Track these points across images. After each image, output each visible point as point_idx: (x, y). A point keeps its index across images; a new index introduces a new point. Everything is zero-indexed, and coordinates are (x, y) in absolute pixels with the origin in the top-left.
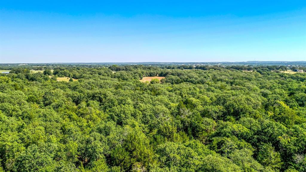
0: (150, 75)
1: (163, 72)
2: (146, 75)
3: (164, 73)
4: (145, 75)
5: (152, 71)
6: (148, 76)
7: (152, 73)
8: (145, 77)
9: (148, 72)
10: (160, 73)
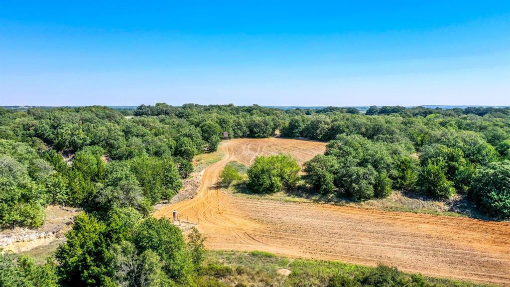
0: (251, 131)
1: (297, 121)
2: (235, 133)
3: (301, 124)
4: (232, 133)
5: (257, 119)
6: (242, 137)
7: (256, 126)
8: (230, 138)
9: (242, 120)
10: (287, 124)
